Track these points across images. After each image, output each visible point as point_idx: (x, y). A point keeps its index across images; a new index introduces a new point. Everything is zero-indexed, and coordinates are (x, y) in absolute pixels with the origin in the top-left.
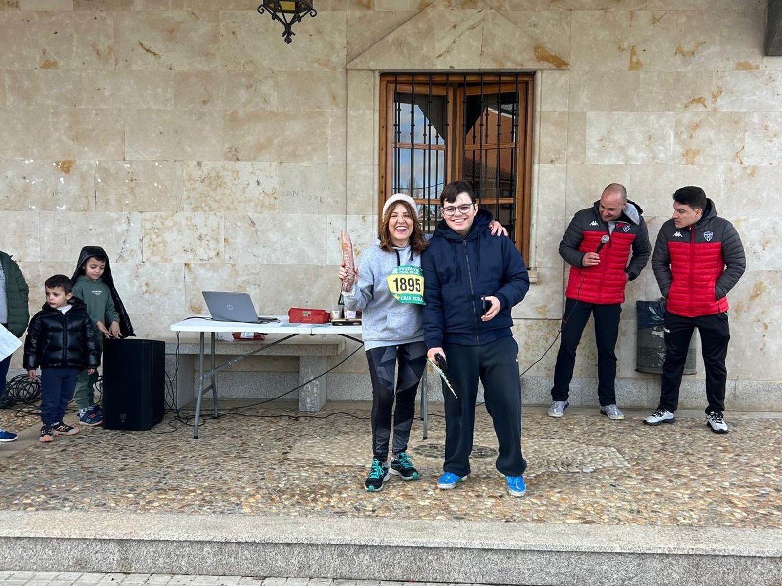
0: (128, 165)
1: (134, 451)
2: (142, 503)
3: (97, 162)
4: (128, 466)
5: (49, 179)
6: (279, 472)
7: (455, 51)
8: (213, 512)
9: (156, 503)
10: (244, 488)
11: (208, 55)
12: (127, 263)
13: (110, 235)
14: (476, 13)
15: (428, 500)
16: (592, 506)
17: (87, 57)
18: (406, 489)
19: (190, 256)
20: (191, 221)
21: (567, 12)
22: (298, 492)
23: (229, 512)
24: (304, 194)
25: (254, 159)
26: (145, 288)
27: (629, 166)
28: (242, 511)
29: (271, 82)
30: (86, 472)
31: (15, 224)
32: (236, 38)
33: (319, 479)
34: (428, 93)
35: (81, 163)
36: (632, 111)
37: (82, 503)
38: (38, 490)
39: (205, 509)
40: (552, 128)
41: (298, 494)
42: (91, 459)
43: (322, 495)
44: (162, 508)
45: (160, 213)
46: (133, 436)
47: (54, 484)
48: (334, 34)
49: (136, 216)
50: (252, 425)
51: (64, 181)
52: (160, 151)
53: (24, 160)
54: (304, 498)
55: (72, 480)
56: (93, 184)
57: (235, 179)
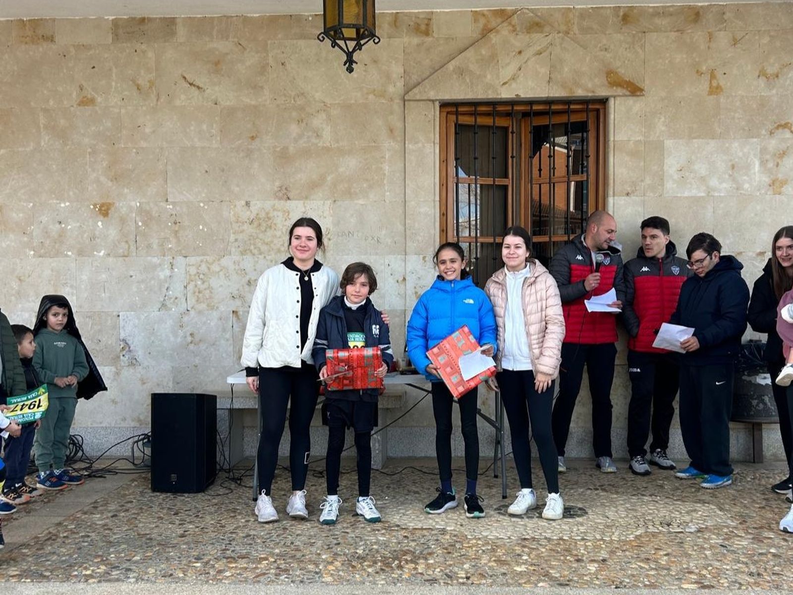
0: (171, 207)
1: (191, 516)
2: (212, 572)
3: (138, 204)
4: (189, 532)
5: (86, 223)
6: (353, 536)
7: (521, 79)
8: (292, 581)
9: (228, 573)
10: (319, 554)
11: (256, 88)
12: (170, 312)
13: (153, 282)
14: (543, 37)
15: (523, 566)
16: (706, 569)
17: (126, 93)
18: (498, 554)
19: (238, 303)
20: (239, 265)
21: (640, 35)
22: (380, 558)
23: (309, 581)
24: (360, 234)
25: (306, 198)
26: (189, 339)
27: (712, 198)
28: (323, 580)
29: (323, 116)
30: (144, 539)
31: (50, 272)
32: (286, 70)
33: (399, 543)
34: (492, 124)
35: (121, 205)
36: (713, 139)
37: (147, 573)
38: (96, 561)
39: (282, 578)
40: (627, 158)
41: (381, 561)
42: (146, 524)
43: (407, 561)
44: (235, 577)
45: (206, 257)
46: (187, 499)
47: (112, 553)
48: (391, 62)
49: (180, 260)
50: (312, 485)
51: (102, 225)
52: (205, 191)
53: (60, 203)
54: (388, 565)
55: (131, 548)
56: (133, 228)
57: (286, 220)
